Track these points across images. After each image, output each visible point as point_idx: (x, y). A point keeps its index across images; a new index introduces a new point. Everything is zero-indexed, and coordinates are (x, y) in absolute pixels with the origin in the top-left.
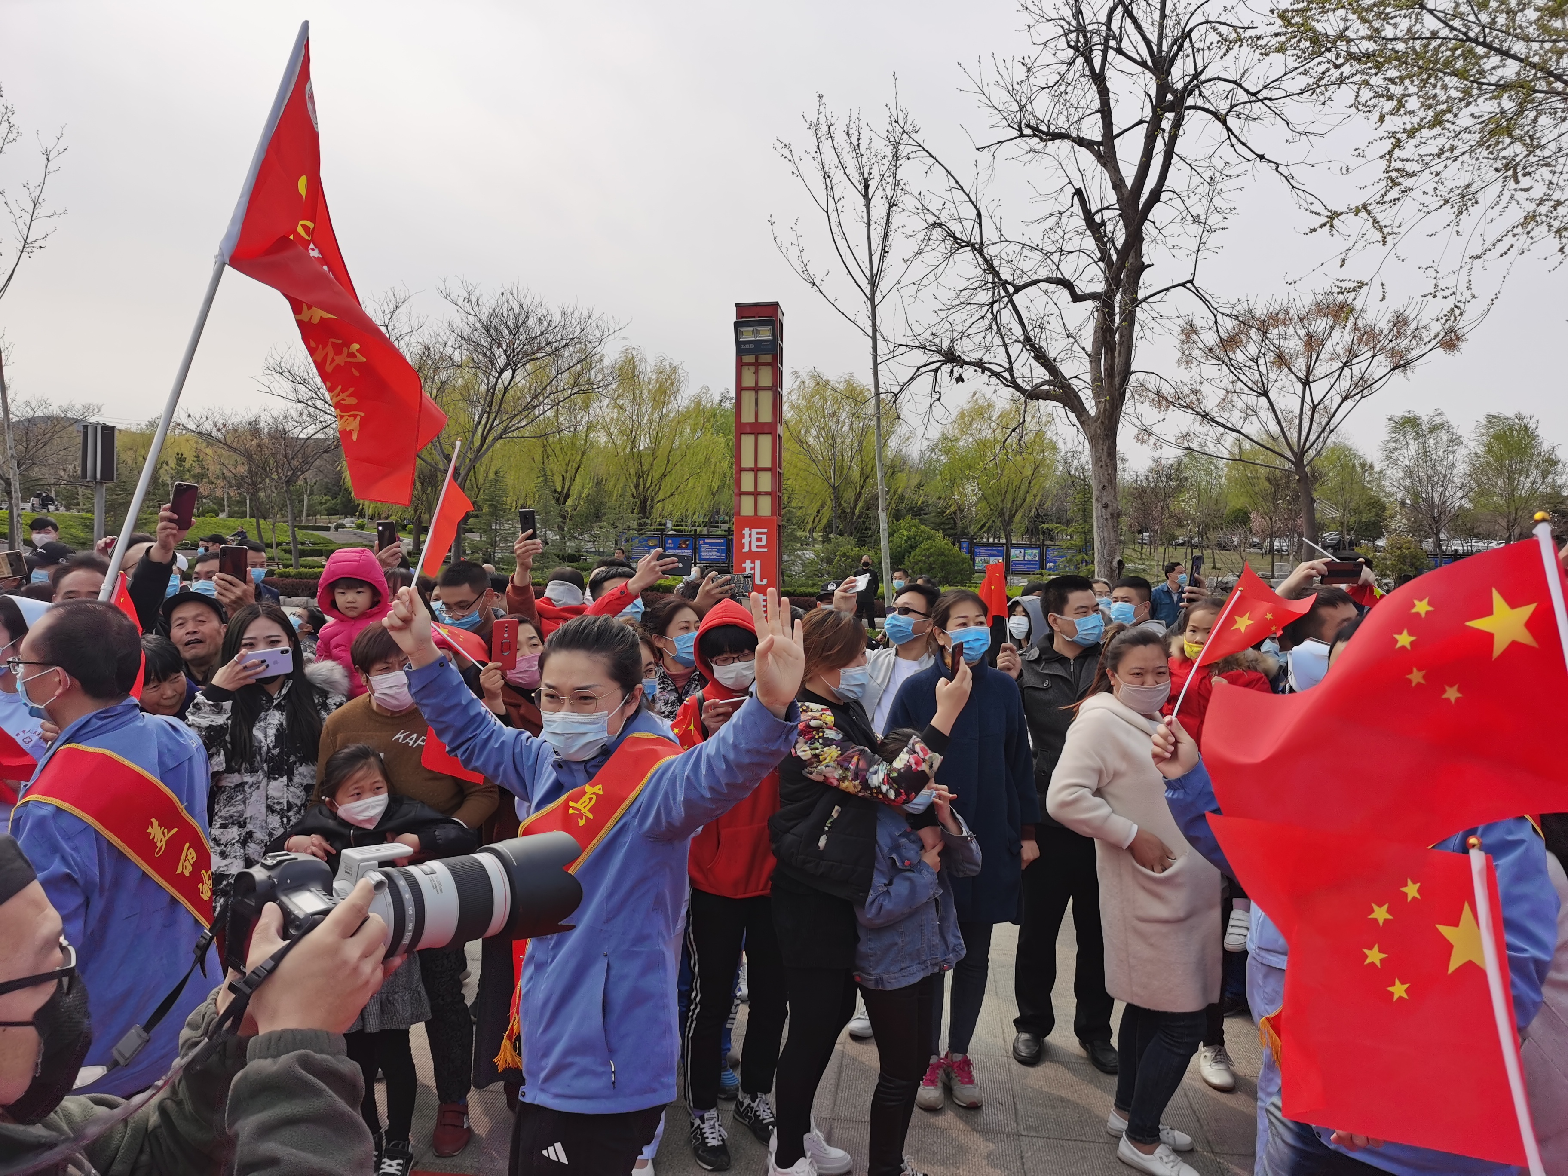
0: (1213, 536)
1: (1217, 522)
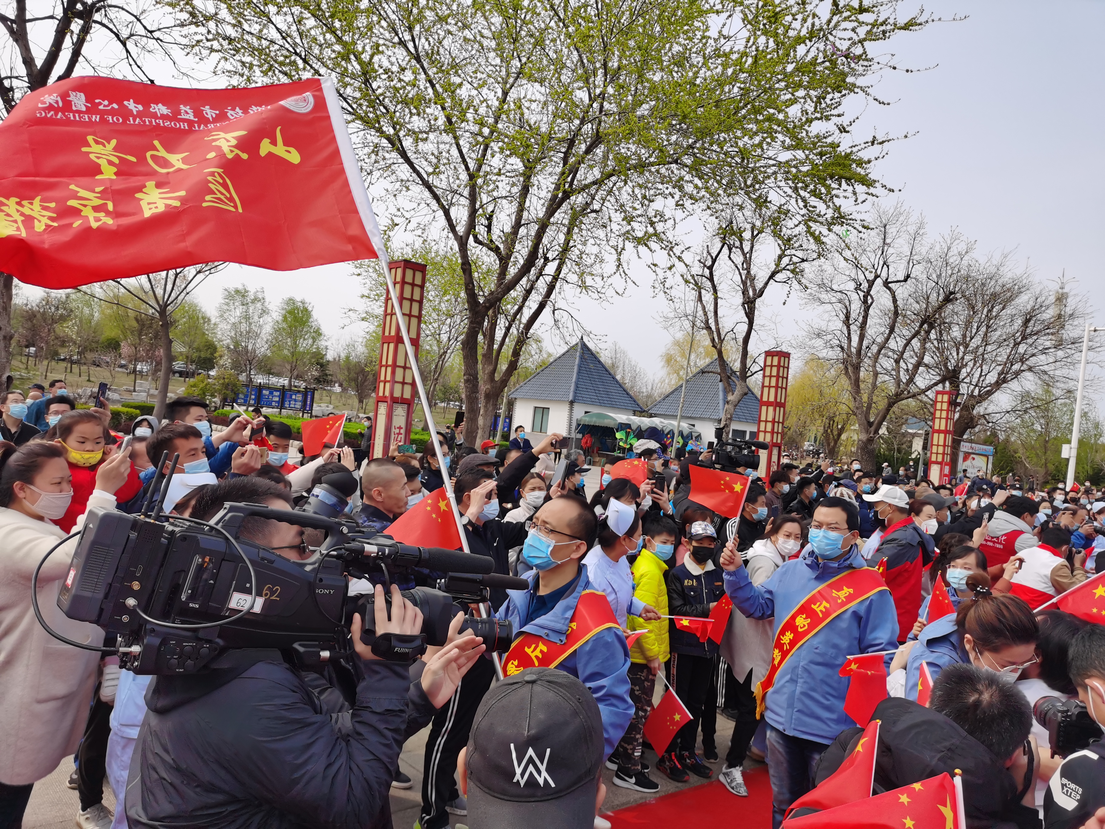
0: (90, 356)
1: (94, 345)
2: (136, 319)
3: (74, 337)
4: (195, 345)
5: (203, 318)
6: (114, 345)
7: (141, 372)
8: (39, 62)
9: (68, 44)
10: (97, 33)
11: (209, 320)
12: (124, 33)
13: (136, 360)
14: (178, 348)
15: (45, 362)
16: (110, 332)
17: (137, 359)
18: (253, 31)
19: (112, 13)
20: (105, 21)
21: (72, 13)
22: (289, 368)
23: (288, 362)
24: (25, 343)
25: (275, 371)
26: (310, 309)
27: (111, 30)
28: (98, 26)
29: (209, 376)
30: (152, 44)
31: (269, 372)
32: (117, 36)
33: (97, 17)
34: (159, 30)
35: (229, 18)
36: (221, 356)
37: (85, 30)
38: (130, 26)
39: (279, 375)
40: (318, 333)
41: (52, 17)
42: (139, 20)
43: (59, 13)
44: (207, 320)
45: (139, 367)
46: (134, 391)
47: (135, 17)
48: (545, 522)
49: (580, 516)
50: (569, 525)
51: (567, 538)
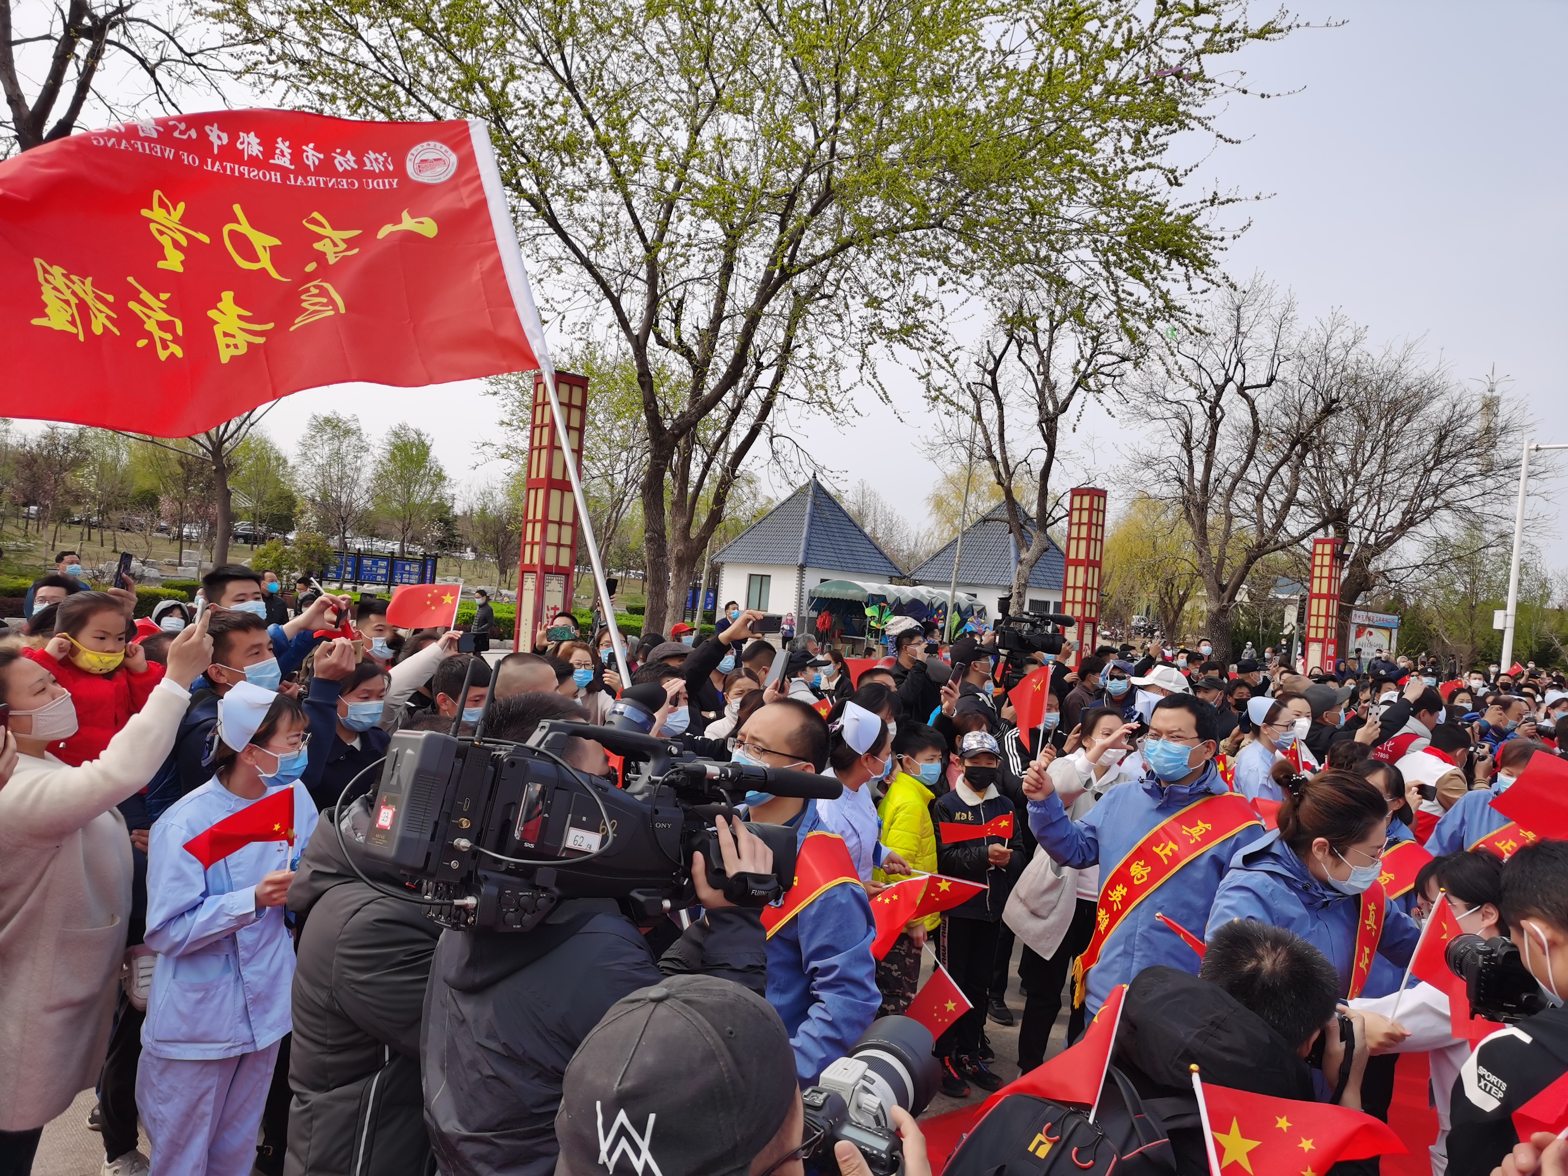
0: (116, 516)
1: (121, 501)
2: (182, 464)
3: (92, 489)
4: (266, 497)
5: (278, 458)
6: (149, 500)
7: (189, 537)
8: (31, 101)
9: (71, 73)
10: (112, 57)
11: (285, 461)
12: (153, 58)
13: (181, 521)
14: (241, 502)
15: (52, 527)
16: (144, 482)
17: (180, 519)
18: (336, 52)
19: (134, 29)
20: (124, 41)
21: (76, 31)
22: (400, 527)
23: (398, 518)
24: (22, 500)
25: (380, 531)
26: (428, 443)
27: (133, 54)
28: (114, 48)
29: (286, 542)
30: (191, 72)
31: (373, 534)
32: (143, 62)
33: (112, 35)
34: (201, 52)
35: (300, 34)
36: (302, 512)
37: (95, 55)
38: (160, 47)
39: (386, 537)
40: (440, 477)
41: (48, 37)
42: (172, 39)
43: (59, 31)
44: (282, 461)
45: (186, 531)
46: (180, 564)
47: (167, 34)
48: (754, 738)
49: (804, 727)
50: (789, 741)
51: (787, 759)
